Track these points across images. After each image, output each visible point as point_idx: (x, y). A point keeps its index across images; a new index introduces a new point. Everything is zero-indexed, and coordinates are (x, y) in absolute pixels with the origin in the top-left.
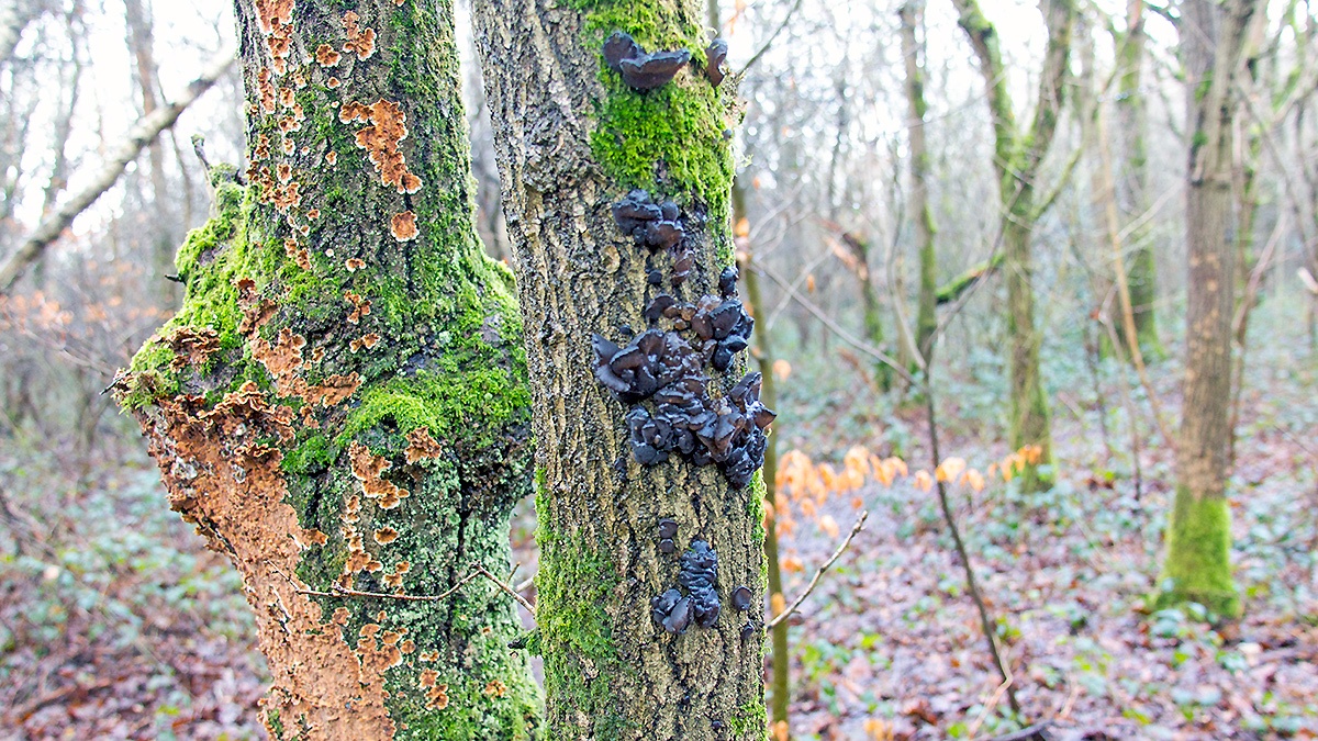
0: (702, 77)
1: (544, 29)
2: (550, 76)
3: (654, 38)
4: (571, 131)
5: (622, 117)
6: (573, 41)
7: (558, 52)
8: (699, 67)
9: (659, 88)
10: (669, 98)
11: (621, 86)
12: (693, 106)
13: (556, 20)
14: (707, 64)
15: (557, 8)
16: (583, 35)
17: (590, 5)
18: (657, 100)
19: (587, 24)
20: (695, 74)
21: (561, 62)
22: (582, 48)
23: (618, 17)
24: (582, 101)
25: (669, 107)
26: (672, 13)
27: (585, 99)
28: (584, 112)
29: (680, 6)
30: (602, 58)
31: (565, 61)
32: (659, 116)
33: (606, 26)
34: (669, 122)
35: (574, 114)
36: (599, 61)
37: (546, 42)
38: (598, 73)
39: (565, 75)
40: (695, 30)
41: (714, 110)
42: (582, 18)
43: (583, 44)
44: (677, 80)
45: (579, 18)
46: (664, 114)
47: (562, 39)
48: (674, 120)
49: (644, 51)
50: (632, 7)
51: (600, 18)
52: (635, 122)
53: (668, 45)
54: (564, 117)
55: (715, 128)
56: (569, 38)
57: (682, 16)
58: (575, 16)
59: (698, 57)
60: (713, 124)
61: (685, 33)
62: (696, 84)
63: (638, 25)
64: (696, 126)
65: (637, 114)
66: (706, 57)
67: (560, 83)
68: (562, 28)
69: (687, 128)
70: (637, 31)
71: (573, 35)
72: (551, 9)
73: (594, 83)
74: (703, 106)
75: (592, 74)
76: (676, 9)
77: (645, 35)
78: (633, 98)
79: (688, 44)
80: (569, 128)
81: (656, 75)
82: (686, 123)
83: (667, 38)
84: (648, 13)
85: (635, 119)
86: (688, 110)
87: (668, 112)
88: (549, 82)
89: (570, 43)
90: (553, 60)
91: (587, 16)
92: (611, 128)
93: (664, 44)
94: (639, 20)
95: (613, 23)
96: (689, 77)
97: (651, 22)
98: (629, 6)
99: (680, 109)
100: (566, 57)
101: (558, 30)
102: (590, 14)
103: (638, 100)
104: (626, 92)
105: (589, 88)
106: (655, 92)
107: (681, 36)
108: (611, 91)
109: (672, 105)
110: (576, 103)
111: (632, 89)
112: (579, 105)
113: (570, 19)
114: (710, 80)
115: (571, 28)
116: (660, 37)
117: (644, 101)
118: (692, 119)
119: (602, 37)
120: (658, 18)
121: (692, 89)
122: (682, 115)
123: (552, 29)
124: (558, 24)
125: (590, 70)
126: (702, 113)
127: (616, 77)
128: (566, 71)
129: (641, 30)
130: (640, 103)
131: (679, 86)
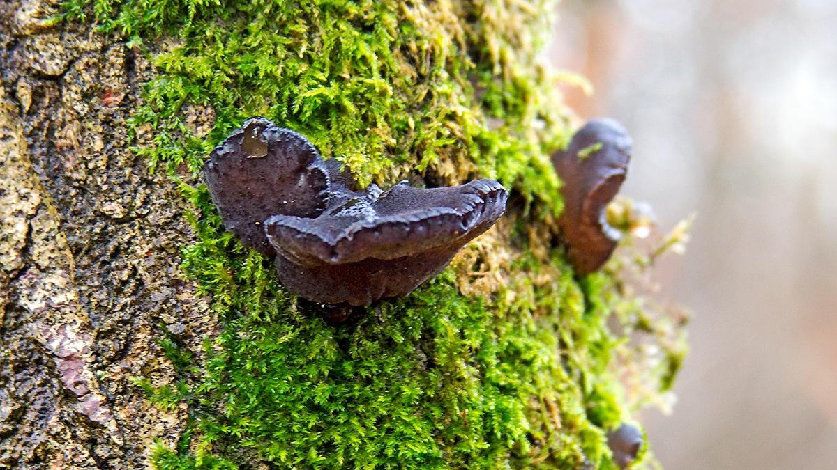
0: (541, 252)
1: (12, 95)
2: (25, 252)
3: (383, 134)
4: (92, 442)
5: (266, 401)
6: (107, 139)
7: (55, 174)
8: (533, 218)
9: (400, 303)
10: (430, 333)
11: (268, 295)
12: (511, 356)
13: (53, 68)
14: (560, 207)
15: (59, 29)
16: (141, 120)
17: (171, 25)
18: (389, 345)
19: (157, 83)
20: (519, 241)
21: (63, 206)
22: (136, 162)
23: (264, 64)
24: (129, 341)
25: (431, 364)
26: (445, 45)
27: (143, 336)
28: (136, 381)
29: (472, 16)
30: (204, 197)
31: (77, 203)
32: (396, 396)
33: (220, 91)
34: (427, 418)
35: (102, 384)
36: (192, 209)
37: (16, 137)
38: (191, 250)
39: (77, 250)
40: (522, 94)
41: (580, 357)
42: (141, 64)
43: (141, 150)
44: (460, 269)
45: (129, 64)
46: (411, 390)
47: (71, 131)
48: (446, 411)
49: (348, 180)
50: (313, 29)
51: (201, 66)
52: (313, 421)
53: (431, 157)
54: (68, 396)
55: (582, 422)
56: (95, 127)
57: (479, 53)
58: (116, 57)
59: (532, 185)
60: (577, 410)
61: (487, 106)
62: (521, 279)
63: (331, 92)
64: (520, 426)
65: (321, 393)
66: (555, 182)
67: (58, 278)
68: (71, 95)
69: (489, 436)
70: (326, 111)
71: (108, 122)
72: (40, 31)
73: (176, 284)
74: (546, 354)
75: (169, 254)
76: (459, 28)
77: (352, 125)
78: (307, 336)
79: (498, 145)
80: (81, 432)
81: (390, 266)
82: (487, 416)
83: (427, 134)
84: (365, 50)
85: (313, 407)
86: (495, 373)
87: (426, 384)
88: (22, 272)
89: (98, 145)
90: (35, 198)
91: (157, 59)
92: (228, 439)
93: (418, 151)
94: (335, 76)
95: (246, 84)
96: (500, 256)
97: (377, 81)
98: (302, 28)
99: (467, 372)
100: (82, 190)
101: (57, 101)
102: (170, 54)
103: (324, 344)
104: (283, 317)
105: (157, 297)
106: (382, 314)
107: (473, 121)
108: (232, 313)
109: (441, 359)
110: (112, 346)
111: (304, 305)
112: (121, 354)
113: (98, 67)
114: (568, 260)
115: (103, 93)
116: (403, 131)
117: (343, 346)
118: (509, 403)
119: (205, 130)
120: (400, 66)
121: (510, 296)
122: (475, 395)
123: (37, 95)
124: (57, 79)
125: (163, 240)
126: (542, 378)
127: (252, 264)
128: (81, 237)
129: (340, 109)
130: (331, 355)
131: (466, 288)
